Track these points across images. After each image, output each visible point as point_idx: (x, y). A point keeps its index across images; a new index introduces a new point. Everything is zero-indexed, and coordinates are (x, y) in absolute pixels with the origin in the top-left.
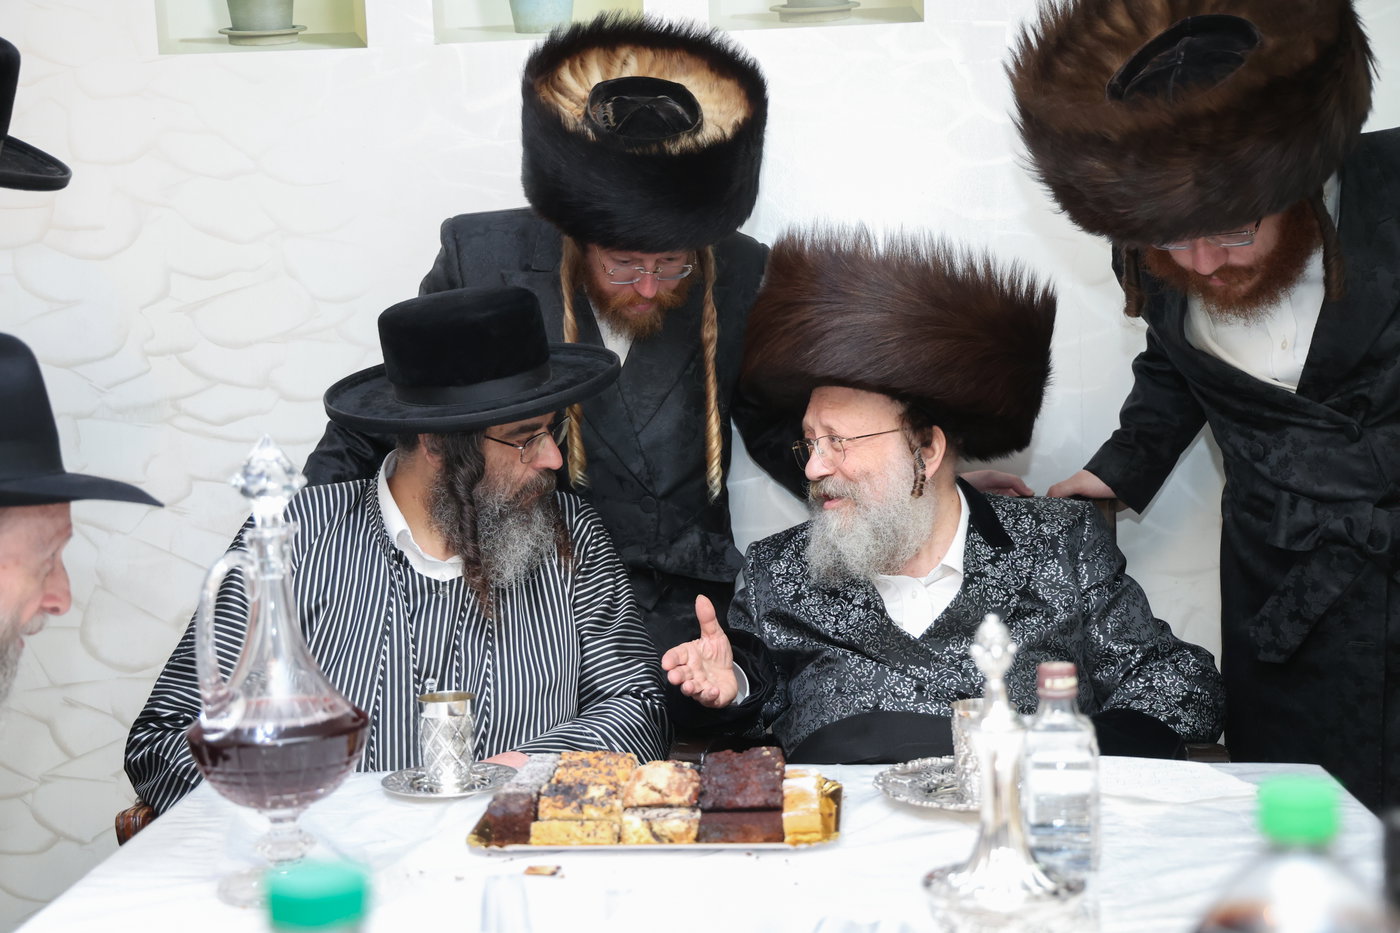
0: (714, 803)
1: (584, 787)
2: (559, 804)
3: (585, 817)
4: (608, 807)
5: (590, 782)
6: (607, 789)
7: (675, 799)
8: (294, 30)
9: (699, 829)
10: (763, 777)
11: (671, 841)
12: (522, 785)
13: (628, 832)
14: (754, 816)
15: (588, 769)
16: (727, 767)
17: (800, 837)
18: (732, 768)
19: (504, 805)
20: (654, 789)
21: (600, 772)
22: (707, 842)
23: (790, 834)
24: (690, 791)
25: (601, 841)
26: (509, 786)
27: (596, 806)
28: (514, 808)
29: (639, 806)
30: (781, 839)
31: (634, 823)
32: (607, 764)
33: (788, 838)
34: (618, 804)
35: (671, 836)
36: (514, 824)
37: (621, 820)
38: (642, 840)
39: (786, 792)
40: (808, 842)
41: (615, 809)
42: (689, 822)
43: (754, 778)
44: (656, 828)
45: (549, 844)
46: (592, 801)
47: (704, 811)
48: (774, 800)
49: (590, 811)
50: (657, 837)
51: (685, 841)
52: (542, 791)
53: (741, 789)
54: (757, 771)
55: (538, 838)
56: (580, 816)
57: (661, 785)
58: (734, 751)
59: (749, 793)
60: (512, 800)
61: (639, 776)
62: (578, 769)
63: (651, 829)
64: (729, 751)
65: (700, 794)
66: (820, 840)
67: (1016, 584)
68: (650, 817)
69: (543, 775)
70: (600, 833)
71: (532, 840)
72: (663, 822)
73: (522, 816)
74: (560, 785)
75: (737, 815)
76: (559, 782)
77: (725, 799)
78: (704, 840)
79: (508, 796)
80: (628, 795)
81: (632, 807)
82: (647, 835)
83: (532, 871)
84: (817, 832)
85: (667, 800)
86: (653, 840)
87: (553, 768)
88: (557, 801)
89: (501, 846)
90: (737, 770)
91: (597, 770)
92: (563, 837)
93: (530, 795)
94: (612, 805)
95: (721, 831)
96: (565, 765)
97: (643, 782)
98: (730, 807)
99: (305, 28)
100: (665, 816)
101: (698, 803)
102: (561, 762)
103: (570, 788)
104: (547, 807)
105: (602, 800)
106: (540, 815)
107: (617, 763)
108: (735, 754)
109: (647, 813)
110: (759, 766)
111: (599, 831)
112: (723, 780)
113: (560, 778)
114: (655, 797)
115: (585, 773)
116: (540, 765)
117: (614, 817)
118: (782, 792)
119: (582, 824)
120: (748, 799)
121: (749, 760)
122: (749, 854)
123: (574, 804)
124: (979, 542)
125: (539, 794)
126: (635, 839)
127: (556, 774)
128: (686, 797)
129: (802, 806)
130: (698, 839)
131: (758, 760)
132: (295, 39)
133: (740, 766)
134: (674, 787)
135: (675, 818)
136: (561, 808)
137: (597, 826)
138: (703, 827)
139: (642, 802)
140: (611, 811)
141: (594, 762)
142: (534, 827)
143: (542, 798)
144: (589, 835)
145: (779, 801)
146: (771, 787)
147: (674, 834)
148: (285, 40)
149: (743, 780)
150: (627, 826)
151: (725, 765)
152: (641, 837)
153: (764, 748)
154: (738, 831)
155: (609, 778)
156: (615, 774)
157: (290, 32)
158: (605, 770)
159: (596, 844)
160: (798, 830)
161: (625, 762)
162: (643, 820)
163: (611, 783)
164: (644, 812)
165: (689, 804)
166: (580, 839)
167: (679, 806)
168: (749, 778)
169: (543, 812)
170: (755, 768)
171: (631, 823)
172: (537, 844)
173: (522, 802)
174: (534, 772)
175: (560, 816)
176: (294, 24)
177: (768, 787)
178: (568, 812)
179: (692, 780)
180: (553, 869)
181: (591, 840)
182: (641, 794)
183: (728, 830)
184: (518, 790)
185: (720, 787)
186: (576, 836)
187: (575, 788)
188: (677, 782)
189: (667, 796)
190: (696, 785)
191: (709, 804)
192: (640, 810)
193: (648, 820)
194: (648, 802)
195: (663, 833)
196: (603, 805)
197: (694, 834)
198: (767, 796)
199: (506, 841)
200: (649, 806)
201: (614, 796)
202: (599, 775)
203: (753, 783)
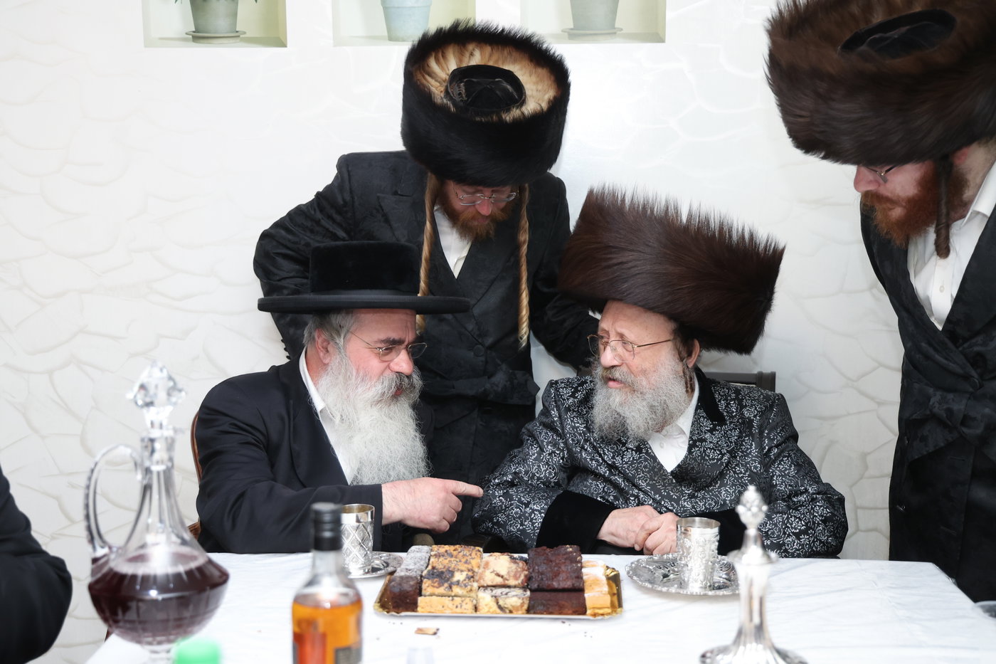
0: (538, 586)
1: (452, 573)
2: (436, 584)
3: (453, 594)
4: (469, 587)
5: (454, 568)
6: (467, 575)
7: (512, 582)
8: (237, 34)
9: (530, 602)
10: (569, 567)
11: (511, 612)
12: (410, 570)
13: (482, 605)
14: (565, 595)
15: (453, 559)
16: (544, 559)
17: (597, 611)
18: (547, 560)
19: (400, 584)
20: (498, 575)
21: (460, 561)
22: (535, 613)
23: (590, 609)
24: (522, 577)
25: (465, 611)
26: (402, 571)
27: (461, 587)
28: (407, 587)
29: (488, 586)
30: (584, 613)
31: (486, 598)
32: (464, 555)
33: (589, 612)
34: (475, 585)
35: (511, 608)
36: (406, 598)
37: (477, 596)
38: (491, 610)
39: (585, 578)
40: (602, 615)
41: (474, 589)
42: (523, 599)
43: (563, 568)
44: (501, 603)
45: (430, 612)
46: (458, 583)
47: (531, 590)
48: (577, 584)
49: (457, 590)
50: (500, 608)
51: (520, 612)
52: (424, 574)
53: (555, 576)
54: (565, 563)
55: (423, 608)
56: (450, 593)
57: (503, 572)
58: (548, 547)
59: (561, 579)
60: (404, 581)
61: (487, 564)
62: (446, 559)
63: (497, 603)
64: (545, 547)
65: (529, 579)
66: (609, 614)
67: (727, 446)
68: (497, 595)
69: (422, 563)
70: (464, 606)
71: (419, 609)
72: (506, 598)
73: (412, 593)
74: (435, 571)
75: (553, 594)
76: (434, 568)
77: (546, 583)
78: (532, 611)
79: (402, 578)
80: (480, 578)
81: (483, 587)
82: (495, 607)
83: (420, 631)
84: (608, 608)
85: (507, 582)
86: (498, 611)
87: (428, 557)
88: (435, 583)
89: (398, 613)
90: (551, 561)
91: (458, 560)
92: (440, 607)
93: (416, 577)
94: (472, 586)
95: (544, 605)
96: (435, 555)
97: (491, 570)
98: (549, 588)
99: (245, 33)
100: (506, 594)
101: (528, 585)
102: (433, 553)
103: (442, 573)
104: (428, 586)
105: (465, 582)
106: (423, 592)
107: (470, 555)
108: (548, 550)
109: (494, 592)
110: (566, 559)
111: (464, 604)
112: (543, 568)
113: (434, 565)
114: (499, 581)
115: (450, 561)
116: (419, 555)
117: (473, 594)
118: (582, 578)
119: (453, 600)
120: (561, 583)
121: (559, 555)
122: (564, 622)
123: (446, 585)
124: (703, 416)
125: (421, 576)
126: (486, 609)
127: (431, 562)
128: (520, 581)
129: (597, 589)
130: (528, 611)
131: (565, 554)
132: (238, 40)
133: (553, 559)
134: (512, 574)
135: (514, 596)
136: (437, 588)
137: (462, 601)
138: (532, 602)
139: (490, 583)
140: (471, 590)
141: (455, 553)
142: (420, 599)
143: (425, 580)
144: (457, 607)
145: (581, 585)
146: (576, 575)
147: (513, 607)
148: (231, 40)
149: (556, 569)
150: (481, 600)
151: (543, 558)
152: (490, 608)
153: (568, 546)
154: (556, 605)
155: (466, 565)
156: (470, 563)
157: (234, 35)
158: (464, 560)
159: (462, 613)
160: (595, 606)
161: (476, 554)
162: (492, 596)
163: (469, 570)
164: (491, 590)
165: (522, 586)
166: (452, 609)
167: (515, 587)
168: (560, 567)
169: (425, 590)
170: (563, 561)
171: (484, 598)
172: (423, 612)
173: (412, 583)
174: (416, 560)
175: (436, 593)
176: (237, 30)
177: (574, 575)
178: (442, 590)
179: (524, 570)
180: (434, 630)
181: (458, 610)
182: (489, 578)
183: (549, 604)
184: (408, 574)
185: (542, 574)
186: (448, 607)
187: (446, 573)
188: (514, 571)
189: (507, 580)
190: (526, 573)
191: (535, 586)
192: (489, 589)
193: (495, 597)
194: (494, 583)
195: (506, 606)
196: (466, 586)
197: (526, 607)
198: (574, 582)
199: (401, 609)
200: (494, 586)
201: (472, 579)
202: (459, 563)
203: (563, 572)
